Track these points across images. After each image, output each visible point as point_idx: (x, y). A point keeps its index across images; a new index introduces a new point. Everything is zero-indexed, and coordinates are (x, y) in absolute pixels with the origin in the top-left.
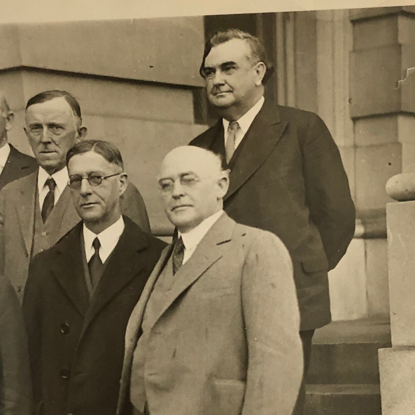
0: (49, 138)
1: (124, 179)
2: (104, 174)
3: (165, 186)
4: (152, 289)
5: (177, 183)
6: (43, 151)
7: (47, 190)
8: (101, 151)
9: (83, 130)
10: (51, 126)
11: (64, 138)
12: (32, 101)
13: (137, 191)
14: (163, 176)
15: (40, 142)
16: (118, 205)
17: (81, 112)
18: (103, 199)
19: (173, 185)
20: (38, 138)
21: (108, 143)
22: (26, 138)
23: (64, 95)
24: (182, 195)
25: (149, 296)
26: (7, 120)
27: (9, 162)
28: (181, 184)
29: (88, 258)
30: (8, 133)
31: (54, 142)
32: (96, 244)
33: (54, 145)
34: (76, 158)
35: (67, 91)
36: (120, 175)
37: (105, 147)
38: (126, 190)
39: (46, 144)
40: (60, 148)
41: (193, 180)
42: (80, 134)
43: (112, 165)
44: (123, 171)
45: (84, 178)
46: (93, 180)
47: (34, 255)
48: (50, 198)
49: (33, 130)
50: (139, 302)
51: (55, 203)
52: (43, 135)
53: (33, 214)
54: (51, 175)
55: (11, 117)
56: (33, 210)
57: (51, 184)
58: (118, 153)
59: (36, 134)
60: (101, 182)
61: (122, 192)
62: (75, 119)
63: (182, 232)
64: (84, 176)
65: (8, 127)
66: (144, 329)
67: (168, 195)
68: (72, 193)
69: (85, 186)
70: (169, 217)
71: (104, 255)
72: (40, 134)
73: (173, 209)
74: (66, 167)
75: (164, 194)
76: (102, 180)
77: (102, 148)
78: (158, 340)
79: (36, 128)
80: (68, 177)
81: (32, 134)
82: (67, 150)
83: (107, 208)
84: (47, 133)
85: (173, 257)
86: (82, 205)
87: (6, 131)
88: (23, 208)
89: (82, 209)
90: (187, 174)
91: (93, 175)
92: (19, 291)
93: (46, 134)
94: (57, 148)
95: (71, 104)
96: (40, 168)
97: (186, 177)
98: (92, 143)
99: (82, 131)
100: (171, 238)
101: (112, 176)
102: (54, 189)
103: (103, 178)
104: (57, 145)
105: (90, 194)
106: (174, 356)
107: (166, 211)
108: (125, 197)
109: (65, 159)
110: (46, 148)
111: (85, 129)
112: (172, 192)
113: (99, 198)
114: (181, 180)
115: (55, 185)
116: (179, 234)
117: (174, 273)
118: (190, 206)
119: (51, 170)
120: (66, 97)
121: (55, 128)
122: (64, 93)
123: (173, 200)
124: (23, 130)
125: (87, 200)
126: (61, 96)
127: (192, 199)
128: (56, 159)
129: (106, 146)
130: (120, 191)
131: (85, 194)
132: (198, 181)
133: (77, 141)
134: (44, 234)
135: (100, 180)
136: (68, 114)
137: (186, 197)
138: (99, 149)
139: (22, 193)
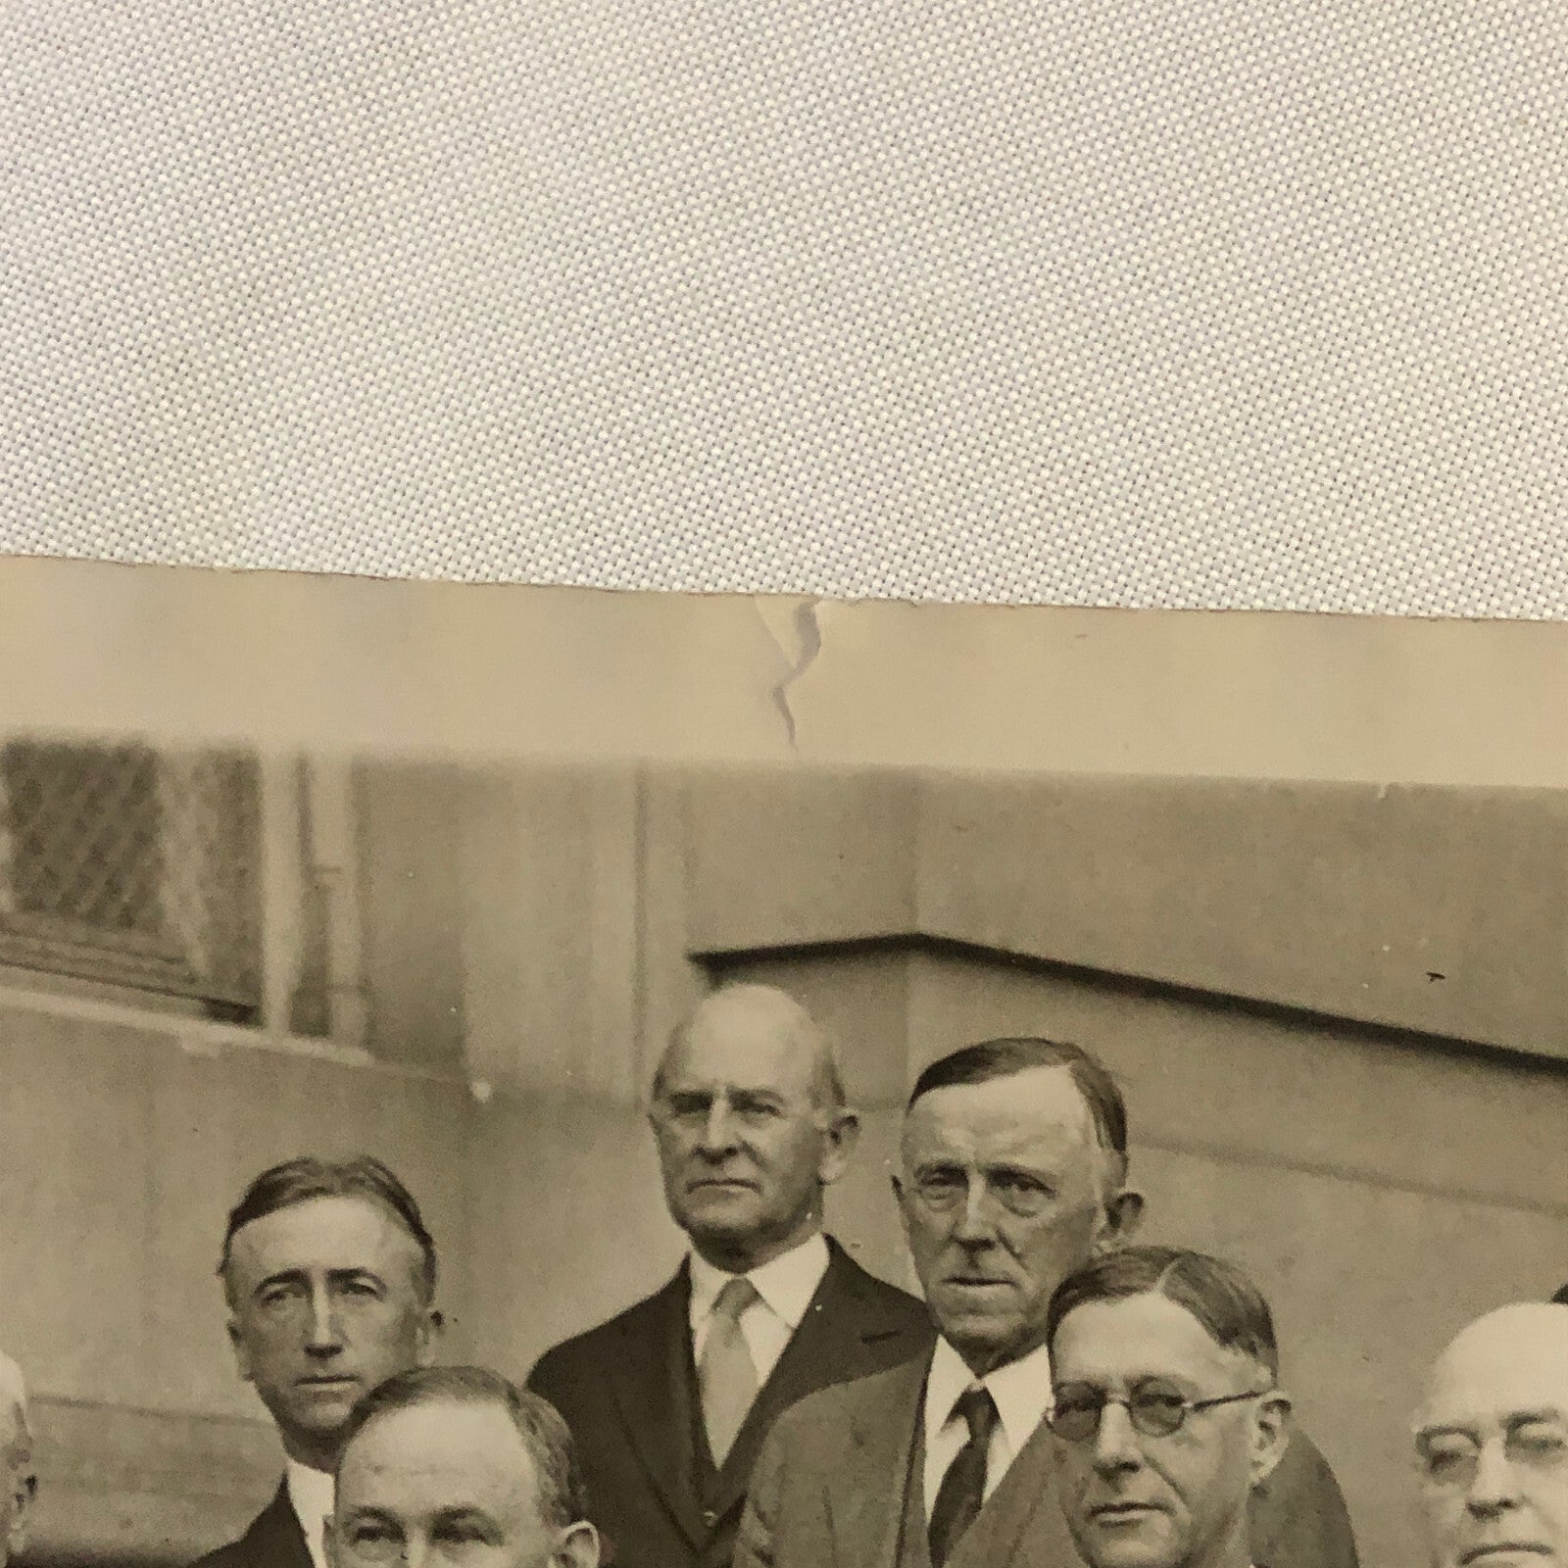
0: (985, 1224)
1: (1274, 1418)
2: (1194, 1387)
3: (1439, 1461)
5: (1493, 1453)
6: (958, 1273)
7: (961, 1435)
8: (1194, 1295)
9: (1128, 1204)
10: (1003, 1177)
11: (1049, 1230)
12: (938, 1075)
13: (1323, 1471)
14: (1436, 1420)
15: (952, 1238)
16: (1241, 1523)
17: (1129, 1135)
18: (1181, 1492)
19: (1476, 1459)
20: (941, 1222)
21: (1223, 1266)
22: (896, 1215)
23: (1066, 1058)
24: (1507, 1504)
26: (828, 1142)
27: (819, 1308)
28: (1507, 1456)
30: (828, 1193)
31: (1008, 1246)
33: (1004, 1253)
34: (1087, 1317)
35: (1081, 1045)
36: (1258, 1402)
37: (1209, 1280)
38: (1282, 1462)
39: (975, 1247)
40: (1025, 1267)
41: (1558, 1442)
42: (1114, 1220)
43: (1233, 1358)
44: (1275, 1386)
45: (1111, 1401)
46: (1149, 1410)
48: (968, 1468)
49: (929, 1190)
51: (987, 1494)
52: (965, 1209)
53: (894, 1530)
54: (979, 1376)
55: (844, 1131)
56: (894, 1513)
57: (977, 1410)
58: (1258, 1305)
59: (937, 1204)
60: (1182, 1418)
61: (1264, 1472)
62: (1100, 1158)
64: (1115, 1391)
65: (832, 1168)
67: (1451, 1501)
68: (1059, 1456)
69: (1116, 1432)
72: (955, 1205)
73: (1468, 1558)
74: (1043, 1350)
75: (1432, 1490)
76: (1184, 1413)
77: (1197, 1284)
79: (943, 1182)
80: (1049, 1387)
81: (920, 1204)
82: (1054, 1281)
83: (1195, 1528)
84: (981, 1205)
86: (1096, 1511)
87: (821, 1183)
88: (857, 1499)
89: (1093, 1529)
90: (1531, 1419)
91: (1150, 1388)
93: (978, 1209)
95: (1090, 1098)
96: (941, 1341)
97: (1531, 1431)
98: (1159, 1259)
99: (1122, 1208)
101: (1227, 1400)
102: (988, 1433)
103: (1188, 1405)
104: (1017, 1257)
105: (1132, 1467)
108: (1274, 1491)
109: (1041, 1317)
110: (973, 1264)
111: (1137, 1200)
112: (1469, 1486)
113: (1168, 1487)
114: (1508, 1443)
115: (994, 1416)
118: (1542, 1550)
119: (985, 1354)
120: (1073, 1070)
121: (1015, 1190)
122: (1070, 1052)
123: (1470, 1516)
124: (891, 1184)
125: (1118, 1491)
126: (1055, 1063)
127: (1549, 1523)
128: (1004, 1312)
129: (1212, 1276)
130: (1257, 1465)
131: (1112, 1465)
133: (1101, 1250)
135: (1177, 1412)
136: (1074, 1135)
137: (1526, 1511)
138: (1184, 1289)
139: (859, 1441)
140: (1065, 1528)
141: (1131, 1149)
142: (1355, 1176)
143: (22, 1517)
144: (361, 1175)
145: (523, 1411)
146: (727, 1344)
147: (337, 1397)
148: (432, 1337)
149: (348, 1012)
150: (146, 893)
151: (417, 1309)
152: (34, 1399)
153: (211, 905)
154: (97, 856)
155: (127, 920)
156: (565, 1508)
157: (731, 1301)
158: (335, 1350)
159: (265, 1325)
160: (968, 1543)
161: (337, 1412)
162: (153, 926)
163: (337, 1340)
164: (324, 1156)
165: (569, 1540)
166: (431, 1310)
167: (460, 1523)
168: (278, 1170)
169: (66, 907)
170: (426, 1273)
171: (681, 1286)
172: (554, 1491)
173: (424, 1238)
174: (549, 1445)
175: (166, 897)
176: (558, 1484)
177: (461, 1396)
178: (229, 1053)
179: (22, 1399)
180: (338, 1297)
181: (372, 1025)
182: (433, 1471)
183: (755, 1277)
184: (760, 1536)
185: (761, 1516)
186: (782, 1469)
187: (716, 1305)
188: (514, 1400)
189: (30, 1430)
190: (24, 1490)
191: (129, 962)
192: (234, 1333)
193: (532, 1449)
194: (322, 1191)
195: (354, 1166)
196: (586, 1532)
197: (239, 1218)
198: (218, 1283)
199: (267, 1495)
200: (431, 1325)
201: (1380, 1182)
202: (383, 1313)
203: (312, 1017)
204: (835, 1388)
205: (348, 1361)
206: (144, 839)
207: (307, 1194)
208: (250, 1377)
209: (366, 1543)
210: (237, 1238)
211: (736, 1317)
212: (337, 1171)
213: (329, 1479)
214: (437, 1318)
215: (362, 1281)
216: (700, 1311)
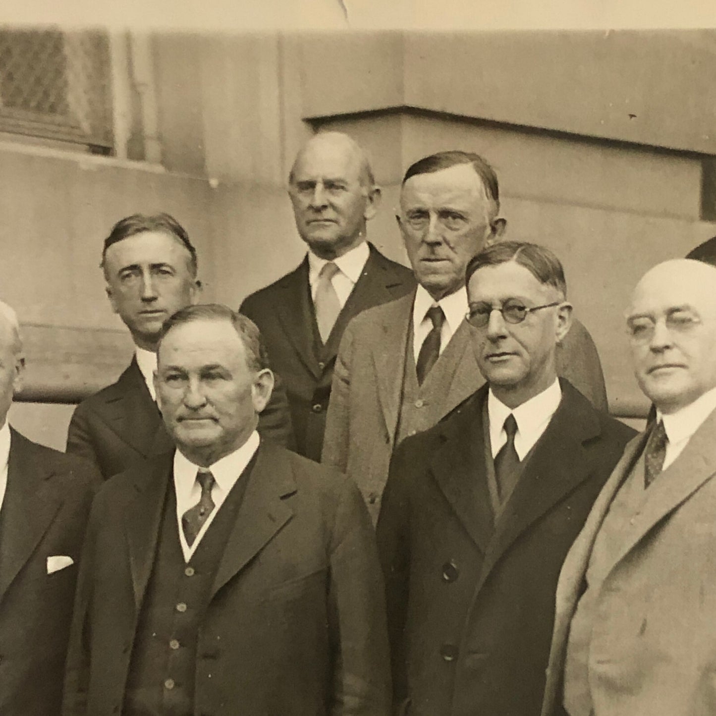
0: (437, 235)
1: (565, 314)
2: (531, 302)
3: (637, 330)
4: (607, 511)
5: (661, 325)
6: (427, 257)
7: (429, 326)
8: (529, 262)
9: (500, 223)
10: (445, 214)
11: (466, 236)
13: (587, 336)
14: (636, 312)
15: (423, 242)
16: (551, 359)
17: (500, 192)
18: (525, 347)
19: (653, 328)
20: (419, 235)
21: (542, 249)
22: (399, 233)
23: (472, 160)
24: (667, 347)
25: (601, 523)
26: (368, 201)
27: (366, 274)
28: (667, 326)
29: (495, 449)
31: (448, 243)
32: (511, 426)
33: (446, 247)
34: (483, 273)
35: (478, 153)
36: (558, 307)
37: (536, 255)
38: (569, 333)
39: (434, 245)
40: (456, 253)
41: (690, 320)
42: (494, 230)
43: (546, 288)
44: (566, 300)
45: (495, 309)
46: (510, 312)
47: (400, 440)
48: (433, 341)
49: (412, 220)
50: (582, 533)
51: (441, 352)
52: (428, 230)
53: (401, 368)
54: (437, 300)
55: (375, 196)
56: (401, 361)
57: (436, 316)
58: (558, 266)
59: (417, 227)
60: (525, 316)
61: (561, 337)
62: (487, 203)
63: (664, 412)
64: (495, 305)
65: (370, 212)
66: (590, 580)
67: (643, 347)
68: (472, 334)
69: (496, 323)
70: (642, 385)
71: (524, 446)
72: (425, 228)
73: (651, 371)
74: (464, 289)
75: (634, 342)
76: (526, 313)
77: (531, 257)
78: (614, 602)
79: (419, 217)
80: (467, 305)
81: (409, 227)
82: (468, 258)
83: (532, 363)
84: (436, 227)
85: (646, 456)
86: (488, 357)
87: (365, 219)
88: (385, 356)
89: (488, 364)
90: (678, 310)
91: (511, 303)
92: (372, 502)
93: (434, 228)
94: (452, 254)
95: (482, 178)
96: (420, 287)
97: (677, 315)
98: (514, 247)
99: (497, 225)
100: (644, 422)
101: (545, 307)
102: (441, 326)
103: (527, 310)
104: (452, 248)
105: (504, 337)
106: (643, 631)
107: (637, 374)
108: (565, 345)
109: (463, 274)
110: (433, 253)
111: (504, 221)
112: (650, 340)
113: (519, 345)
114: (668, 320)
115: (443, 317)
116: (659, 415)
117: (647, 484)
118: (682, 366)
119: (438, 291)
120: (475, 165)
121: (450, 218)
122: (473, 157)
123: (651, 353)
125: (498, 348)
126: (466, 163)
127: (685, 354)
128: (447, 273)
129: (538, 254)
130: (558, 334)
131: (495, 336)
132: (699, 323)
133: (488, 244)
134: (419, 403)
135: (523, 313)
136: (476, 194)
137: (675, 350)
138: (525, 259)
139: (385, 329)
140: (476, 364)
141: (501, 199)
142: (599, 207)
143: (20, 376)
144: (163, 222)
145: (238, 323)
146: (327, 291)
147: (156, 319)
148: (197, 292)
149: (153, 149)
150: (61, 98)
151: (190, 280)
152: (22, 325)
153: (90, 102)
154: (38, 81)
155: (53, 109)
156: (259, 364)
157: (327, 272)
158: (154, 299)
159: (123, 289)
160: (433, 373)
161: (157, 326)
162: (65, 112)
163: (155, 294)
164: (146, 213)
165: (261, 377)
166: (196, 280)
167: (212, 371)
168: (125, 220)
169: (26, 105)
170: (193, 263)
171: (305, 265)
172: (253, 356)
173: (191, 249)
174: (251, 337)
175: (70, 98)
176: (255, 352)
177: (211, 317)
178: (102, 169)
179: (17, 325)
180: (155, 276)
181: (164, 154)
182: (201, 349)
183: (337, 261)
184: (344, 373)
185: (344, 364)
186: (352, 344)
187: (321, 274)
188: (234, 318)
189: (21, 337)
190: (19, 364)
191: (55, 128)
192: (109, 293)
193: (243, 339)
194: (145, 229)
195: (160, 218)
196: (268, 373)
197: (108, 243)
198: (101, 271)
199: (127, 363)
200: (196, 286)
201: (610, 209)
202: (175, 282)
203: (136, 152)
204: (374, 309)
205: (160, 303)
206: (59, 73)
207: (139, 231)
208: (117, 312)
209: (172, 382)
210: (109, 251)
211: (330, 279)
212: (152, 220)
213: (154, 355)
214: (199, 283)
215: (164, 268)
216: (313, 277)
